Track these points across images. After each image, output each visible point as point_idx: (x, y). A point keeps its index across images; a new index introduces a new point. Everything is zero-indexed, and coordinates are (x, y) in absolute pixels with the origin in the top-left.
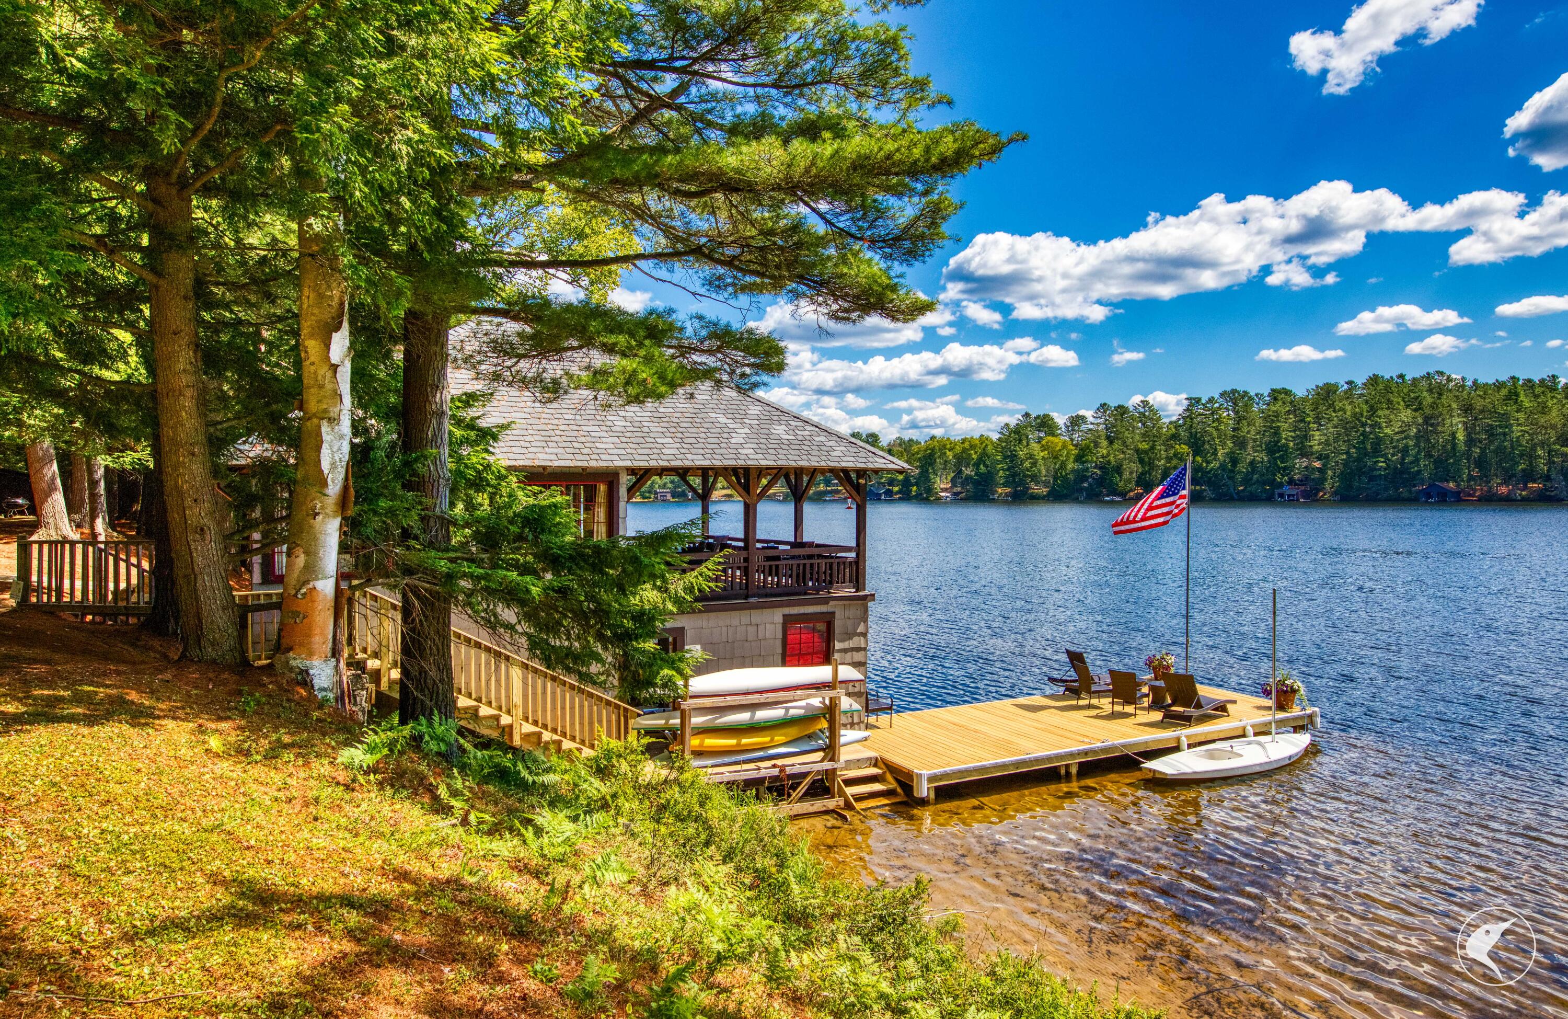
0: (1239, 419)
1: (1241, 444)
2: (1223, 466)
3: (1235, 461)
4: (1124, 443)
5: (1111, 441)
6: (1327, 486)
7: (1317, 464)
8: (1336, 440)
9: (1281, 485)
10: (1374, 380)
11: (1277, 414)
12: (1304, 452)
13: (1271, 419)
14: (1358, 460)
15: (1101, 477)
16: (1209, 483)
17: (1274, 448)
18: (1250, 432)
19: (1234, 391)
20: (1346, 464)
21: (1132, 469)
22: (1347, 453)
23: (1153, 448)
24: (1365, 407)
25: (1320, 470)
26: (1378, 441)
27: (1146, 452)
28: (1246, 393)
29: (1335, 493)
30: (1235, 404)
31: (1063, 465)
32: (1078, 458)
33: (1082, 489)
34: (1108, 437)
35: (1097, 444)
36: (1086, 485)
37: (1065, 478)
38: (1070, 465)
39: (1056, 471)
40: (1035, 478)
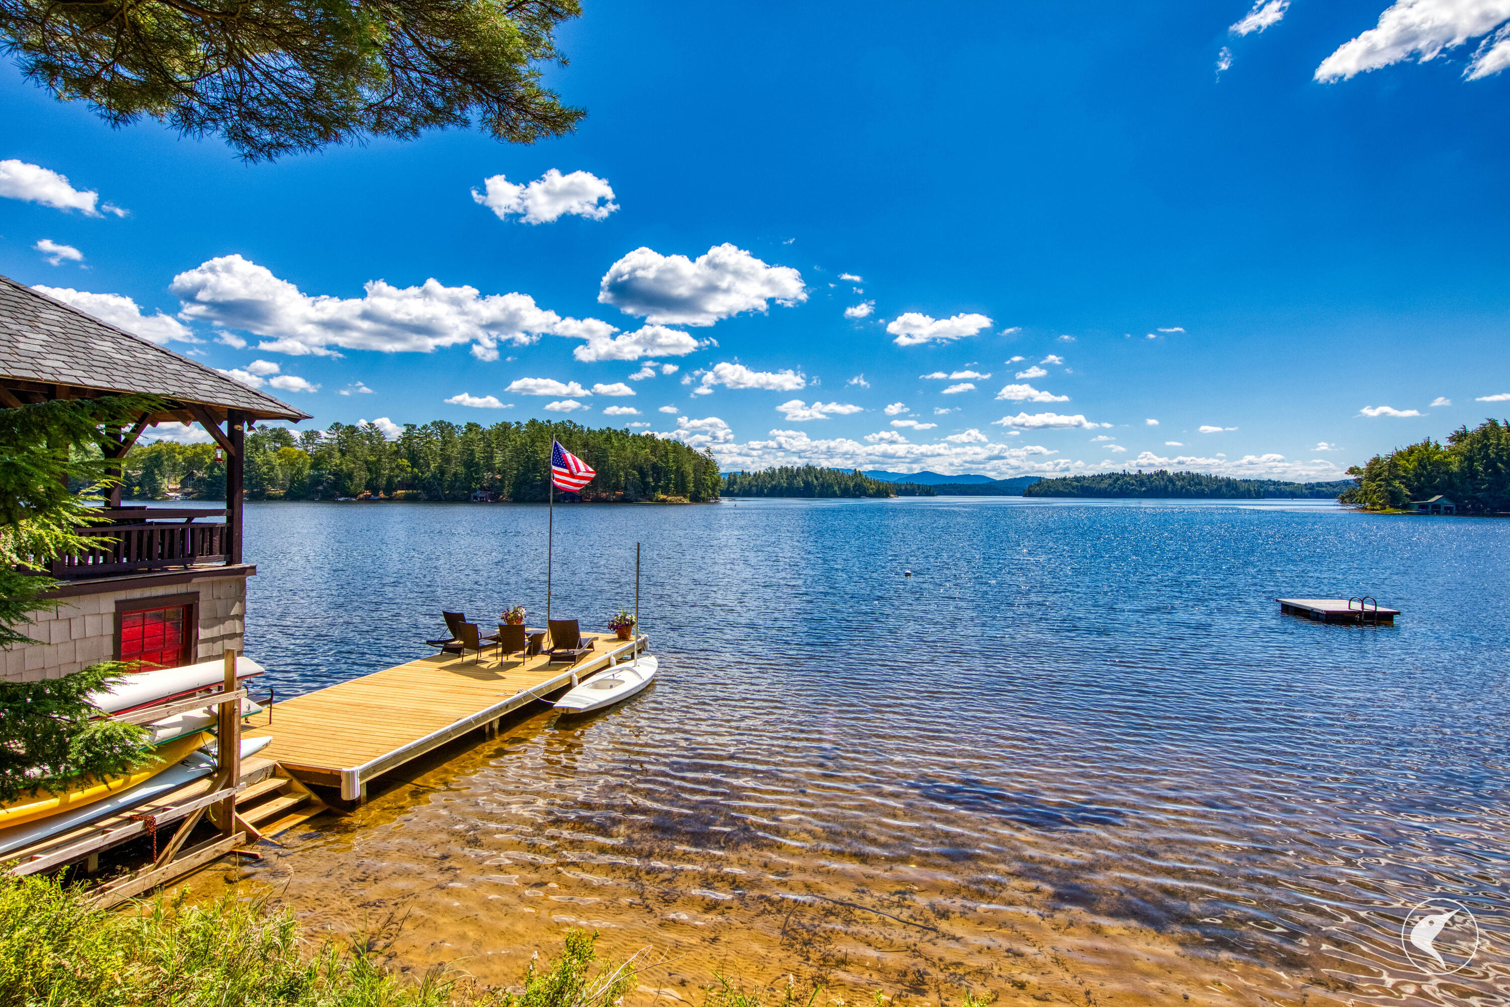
0: (445, 443)
1: (447, 460)
2: (434, 476)
3: (443, 473)
4: (355, 456)
5: (343, 454)
6: (505, 491)
7: (499, 477)
8: (511, 460)
9: (475, 490)
10: (533, 422)
11: (472, 441)
12: (490, 468)
13: (467, 443)
14: (523, 474)
15: (335, 482)
16: (424, 488)
17: (470, 464)
18: (454, 452)
19: (442, 422)
20: (517, 477)
21: (361, 476)
22: (517, 469)
23: (379, 460)
24: (529, 440)
25: (501, 481)
26: (536, 463)
27: (373, 463)
28: (450, 424)
29: (510, 496)
30: (442, 432)
31: (300, 471)
32: (313, 466)
33: (318, 491)
34: (340, 451)
35: (331, 456)
36: (320, 488)
37: (301, 483)
38: (306, 472)
39: (293, 476)
40: (272, 481)
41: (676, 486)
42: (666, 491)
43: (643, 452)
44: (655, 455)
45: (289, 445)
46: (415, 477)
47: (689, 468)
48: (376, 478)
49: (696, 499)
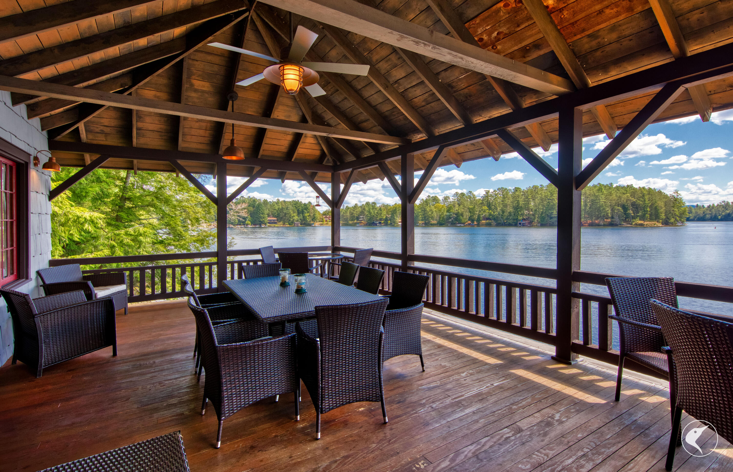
0: (504, 198)
1: (505, 206)
2: (499, 214)
3: (503, 212)
4: (464, 206)
6: (536, 220)
7: (532, 213)
8: (539, 205)
9: (520, 220)
11: (518, 196)
12: (528, 209)
13: (515, 197)
14: (546, 212)
15: (456, 218)
16: (494, 219)
19: (502, 188)
20: (542, 213)
21: (467, 215)
22: (543, 209)
23: (474, 207)
24: (549, 194)
25: (533, 215)
27: (471, 209)
28: (506, 189)
29: (538, 223)
30: (503, 193)
31: (443, 213)
32: (448, 211)
33: (449, 222)
34: (458, 204)
35: (454, 206)
36: (450, 220)
37: (443, 218)
38: (445, 213)
39: (440, 215)
40: (432, 218)
41: (651, 215)
42: (643, 218)
43: (625, 196)
44: (634, 197)
45: (438, 203)
46: (490, 215)
47: (661, 204)
48: (473, 216)
49: (666, 223)
